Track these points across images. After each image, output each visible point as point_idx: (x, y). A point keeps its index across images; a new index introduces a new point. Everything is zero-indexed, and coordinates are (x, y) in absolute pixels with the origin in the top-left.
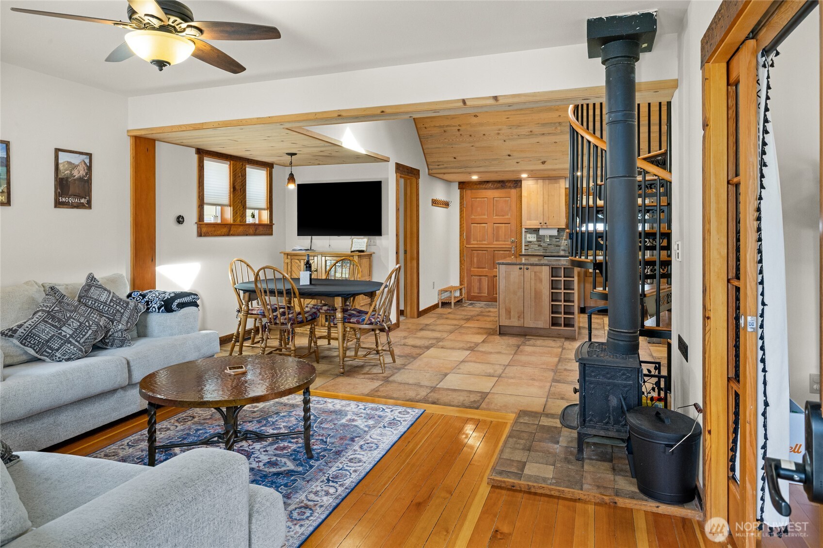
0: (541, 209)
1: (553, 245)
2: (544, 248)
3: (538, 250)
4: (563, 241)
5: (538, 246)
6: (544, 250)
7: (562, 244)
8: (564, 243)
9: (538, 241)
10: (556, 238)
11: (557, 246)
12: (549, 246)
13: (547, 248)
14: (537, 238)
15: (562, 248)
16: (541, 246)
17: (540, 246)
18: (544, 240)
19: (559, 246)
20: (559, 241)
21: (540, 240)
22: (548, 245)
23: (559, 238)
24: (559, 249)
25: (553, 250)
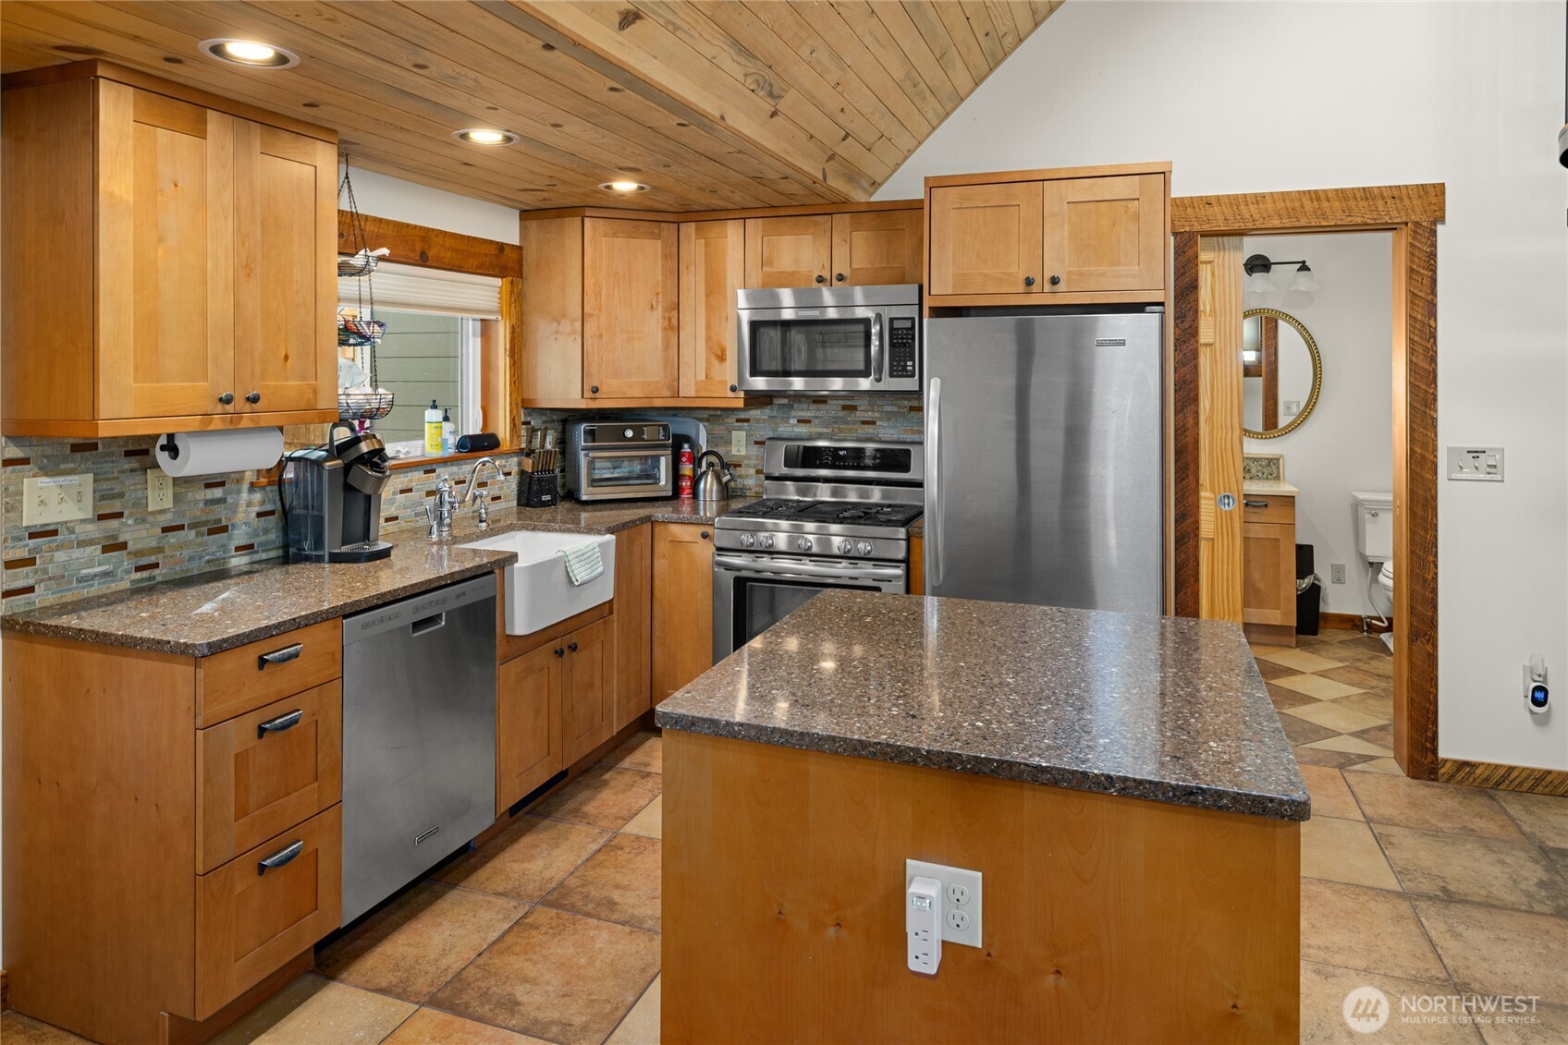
0: (220, 307)
1: (193, 526)
2: (138, 553)
3: (105, 574)
4: (245, 495)
5: (106, 549)
6: (138, 569)
7: (240, 516)
8: (249, 504)
9: (101, 517)
10: (208, 486)
11: (211, 532)
12: (173, 538)
13: (160, 550)
14: (101, 497)
15: (240, 536)
16: (123, 546)
17: (114, 546)
18: (141, 504)
19: (225, 529)
20: (222, 501)
21: (116, 506)
22: (165, 530)
23: (222, 484)
24: (224, 547)
25: (191, 558)
